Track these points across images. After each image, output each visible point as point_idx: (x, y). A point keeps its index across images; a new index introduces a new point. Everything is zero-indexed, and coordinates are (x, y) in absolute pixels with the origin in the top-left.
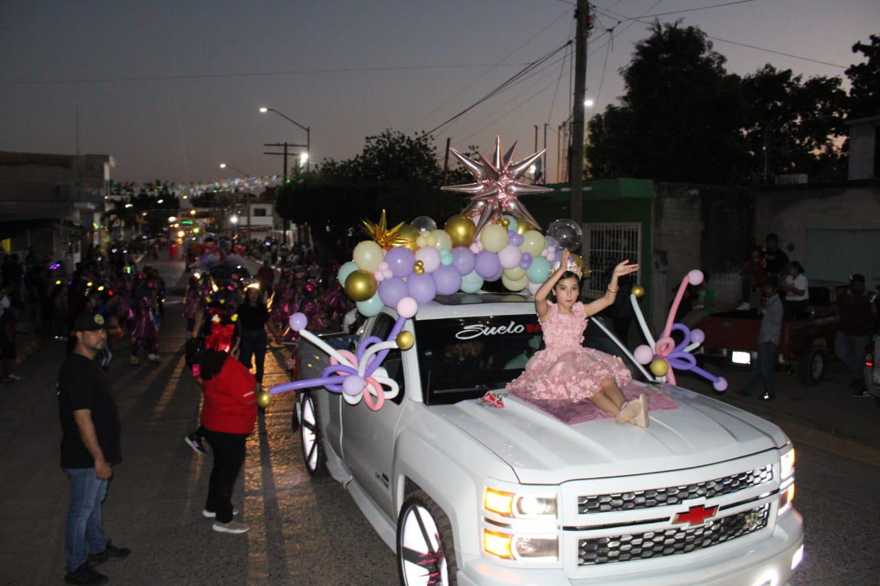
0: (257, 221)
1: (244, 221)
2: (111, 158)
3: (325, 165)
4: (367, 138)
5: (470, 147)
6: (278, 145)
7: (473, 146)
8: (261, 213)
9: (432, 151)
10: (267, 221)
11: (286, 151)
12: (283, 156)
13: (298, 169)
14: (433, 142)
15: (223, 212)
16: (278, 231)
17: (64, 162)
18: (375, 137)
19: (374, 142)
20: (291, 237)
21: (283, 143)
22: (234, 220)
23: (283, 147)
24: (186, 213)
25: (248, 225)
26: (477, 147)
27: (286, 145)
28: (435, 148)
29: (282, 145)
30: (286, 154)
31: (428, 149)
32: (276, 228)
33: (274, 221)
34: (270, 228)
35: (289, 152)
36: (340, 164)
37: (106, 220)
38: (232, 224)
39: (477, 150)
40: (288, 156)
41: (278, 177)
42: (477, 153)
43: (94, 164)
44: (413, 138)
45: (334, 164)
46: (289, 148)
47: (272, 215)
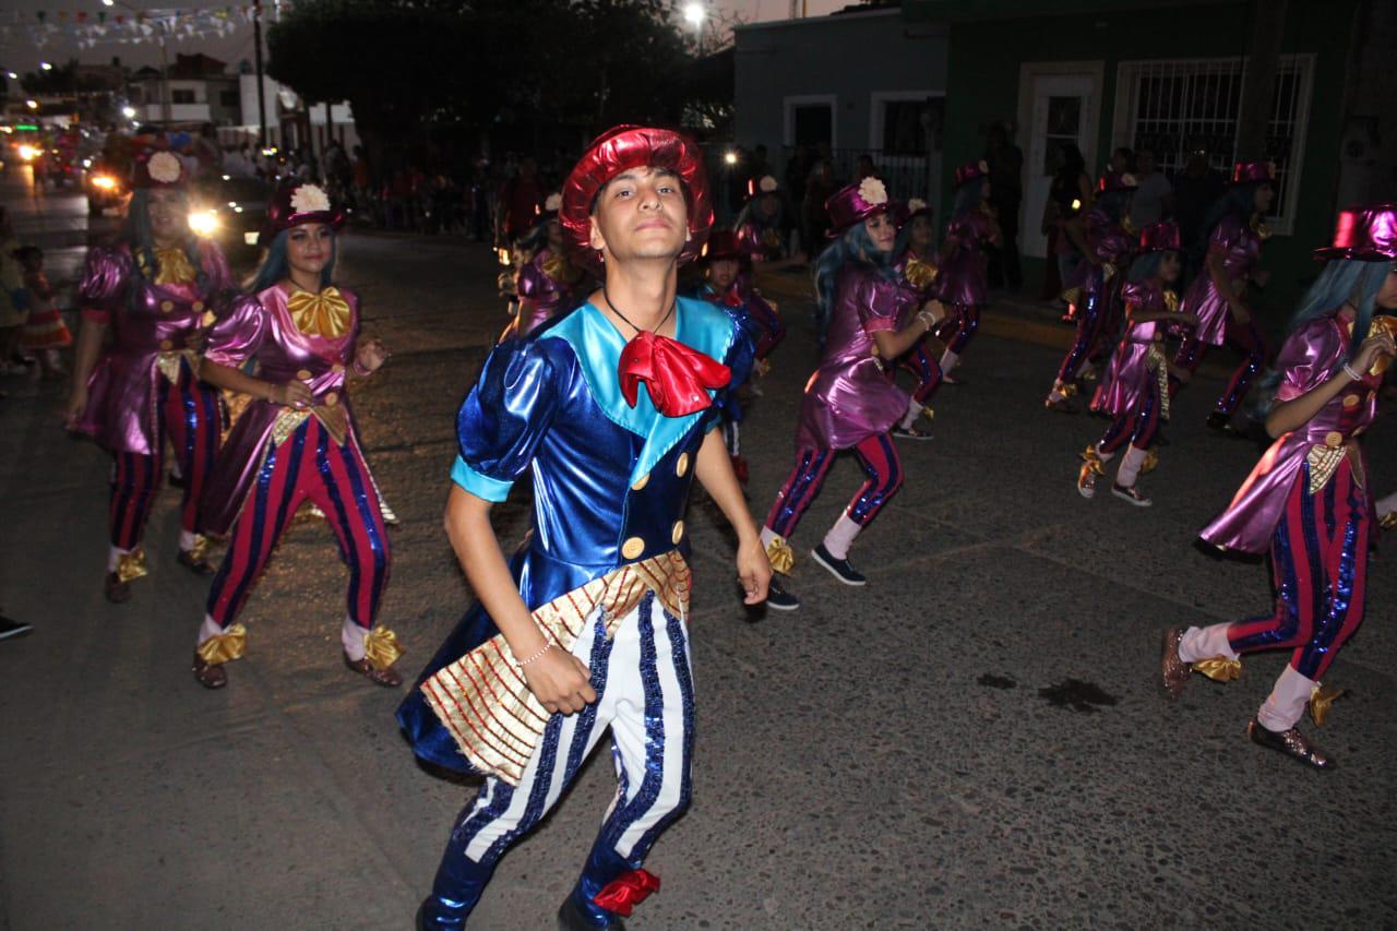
0: (180, 113)
1: (155, 112)
8: (187, 98)
10: (200, 111)
22: (129, 112)
47: (207, 102)
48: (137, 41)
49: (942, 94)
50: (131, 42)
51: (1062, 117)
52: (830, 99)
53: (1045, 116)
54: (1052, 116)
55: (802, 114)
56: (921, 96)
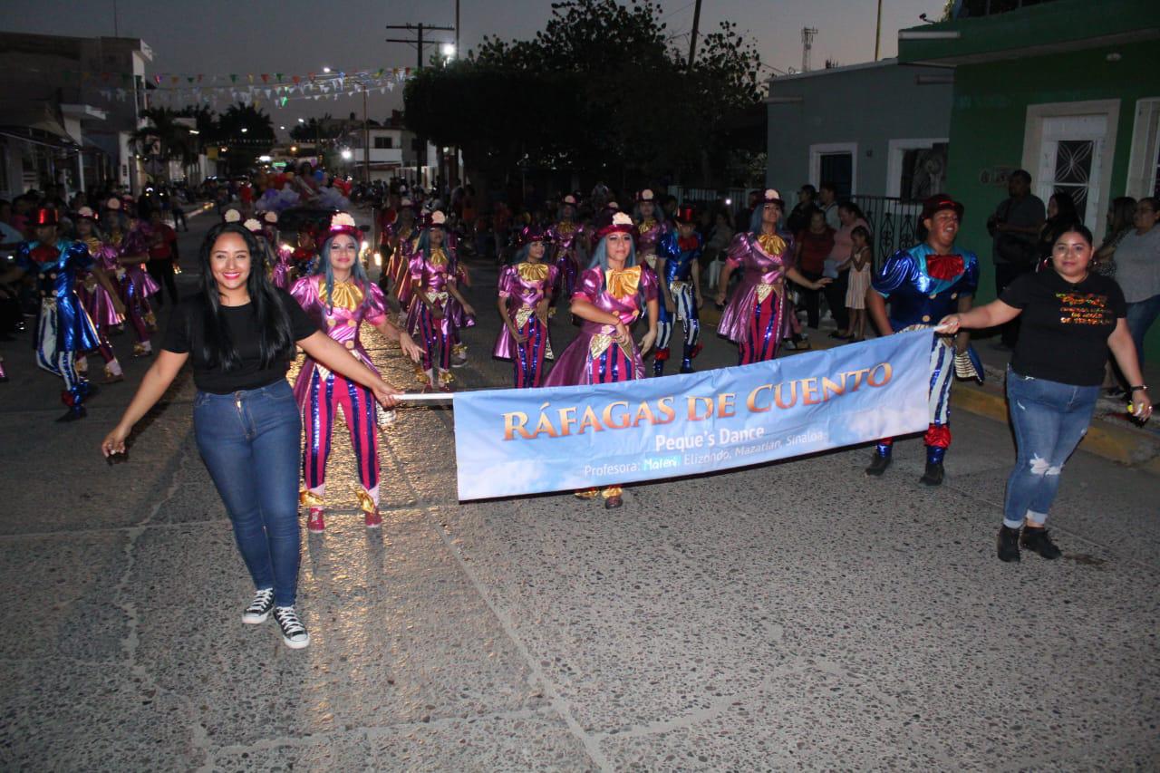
0: (378, 155)
1: (360, 155)
2: (143, 44)
3: (485, 48)
4: (555, 6)
5: (721, 24)
6: (409, 27)
7: (727, 23)
8: (385, 143)
9: (659, 30)
10: (394, 155)
11: (421, 36)
12: (416, 45)
13: (440, 59)
14: (660, 16)
15: (332, 144)
16: (409, 168)
17: (68, 49)
18: (569, 4)
19: (564, 12)
20: (429, 175)
21: (416, 24)
22: (346, 155)
23: (416, 31)
24: (284, 150)
25: (367, 162)
26: (734, 25)
27: (420, 27)
28: (664, 26)
29: (414, 28)
30: (420, 42)
31: (654, 26)
32: (407, 164)
33: (403, 156)
34: (399, 165)
35: (424, 38)
36: (511, 46)
37: (139, 143)
38: (344, 162)
39: (732, 29)
40: (424, 45)
41: (407, 70)
42: (732, 34)
43: (116, 53)
44: (630, 10)
45: (500, 46)
46: (424, 31)
47: (401, 147)
48: (316, 97)
49: (946, 140)
50: (313, 99)
51: (1072, 163)
52: (851, 147)
53: (1052, 160)
54: (1061, 163)
55: (827, 161)
56: (927, 143)
